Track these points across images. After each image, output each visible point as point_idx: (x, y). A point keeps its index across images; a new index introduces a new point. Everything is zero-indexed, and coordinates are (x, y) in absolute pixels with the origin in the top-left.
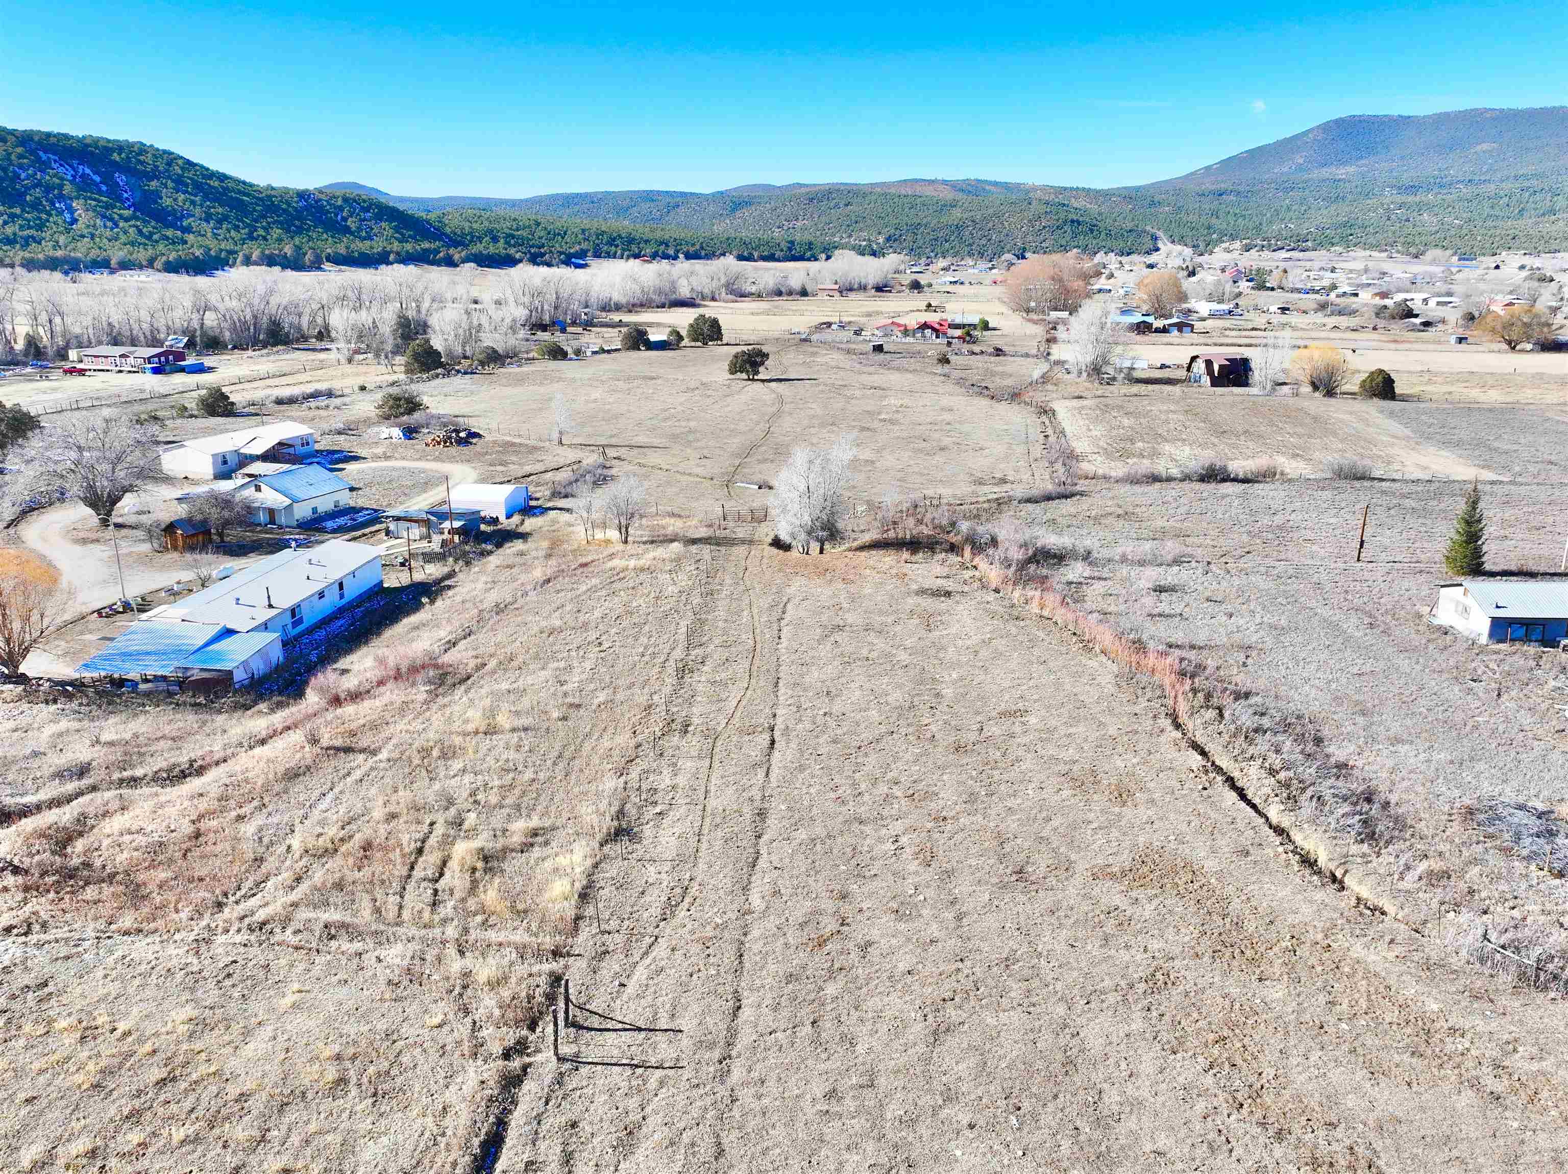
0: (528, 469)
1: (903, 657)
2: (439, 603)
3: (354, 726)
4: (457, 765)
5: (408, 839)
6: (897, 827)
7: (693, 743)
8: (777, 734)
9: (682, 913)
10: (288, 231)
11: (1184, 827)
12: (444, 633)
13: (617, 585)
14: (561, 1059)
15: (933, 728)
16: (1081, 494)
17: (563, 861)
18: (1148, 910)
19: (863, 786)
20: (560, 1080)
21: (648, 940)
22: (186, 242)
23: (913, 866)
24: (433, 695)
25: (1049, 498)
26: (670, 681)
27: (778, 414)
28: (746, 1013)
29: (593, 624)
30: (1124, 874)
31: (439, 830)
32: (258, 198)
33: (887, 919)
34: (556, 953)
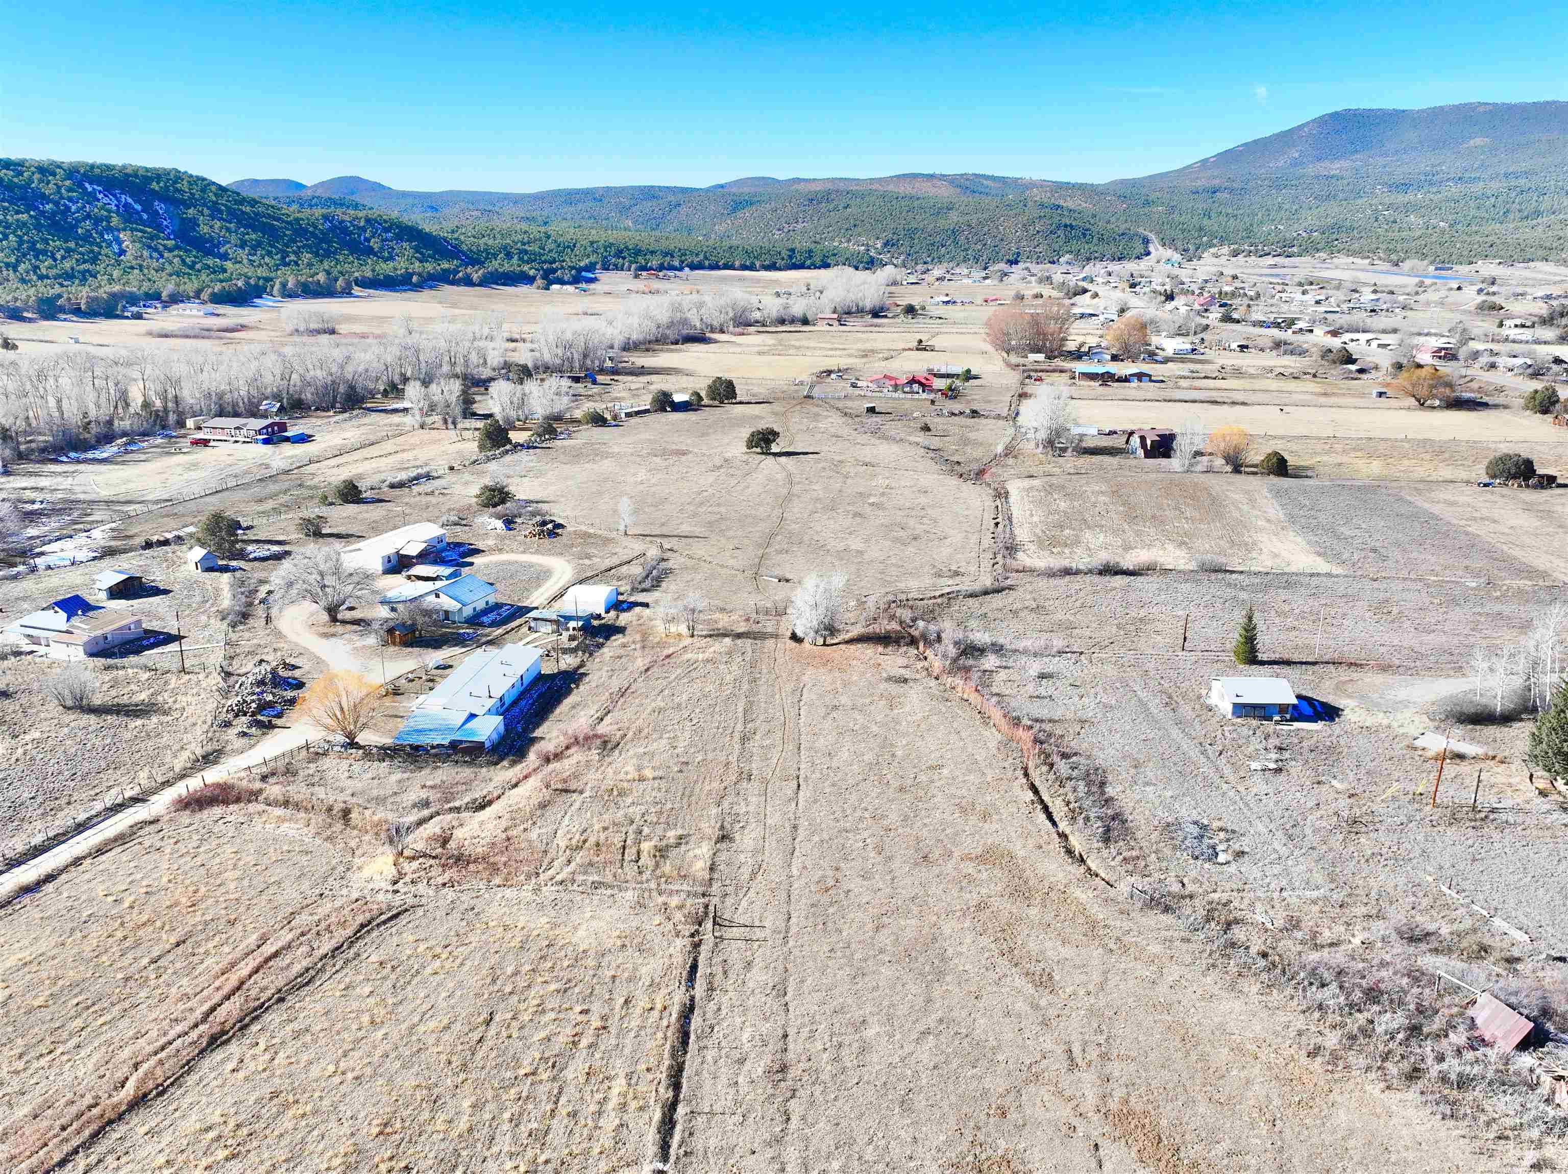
0: (608, 563)
1: (875, 729)
2: (581, 688)
3: (565, 775)
4: (629, 800)
5: (617, 840)
6: (866, 834)
7: (754, 787)
8: (801, 780)
9: (759, 877)
10: (317, 254)
11: (1013, 834)
12: (593, 710)
13: (694, 674)
14: (716, 937)
15: (888, 776)
16: (1010, 588)
17: (698, 852)
18: (985, 875)
19: (848, 812)
20: (716, 944)
21: (745, 889)
22: (225, 271)
23: (872, 855)
24: (602, 756)
25: (986, 593)
26: (737, 746)
27: (789, 497)
28: (794, 920)
29: (684, 705)
30: (977, 858)
31: (631, 836)
32: (287, 223)
33: (859, 880)
34: (704, 895)
